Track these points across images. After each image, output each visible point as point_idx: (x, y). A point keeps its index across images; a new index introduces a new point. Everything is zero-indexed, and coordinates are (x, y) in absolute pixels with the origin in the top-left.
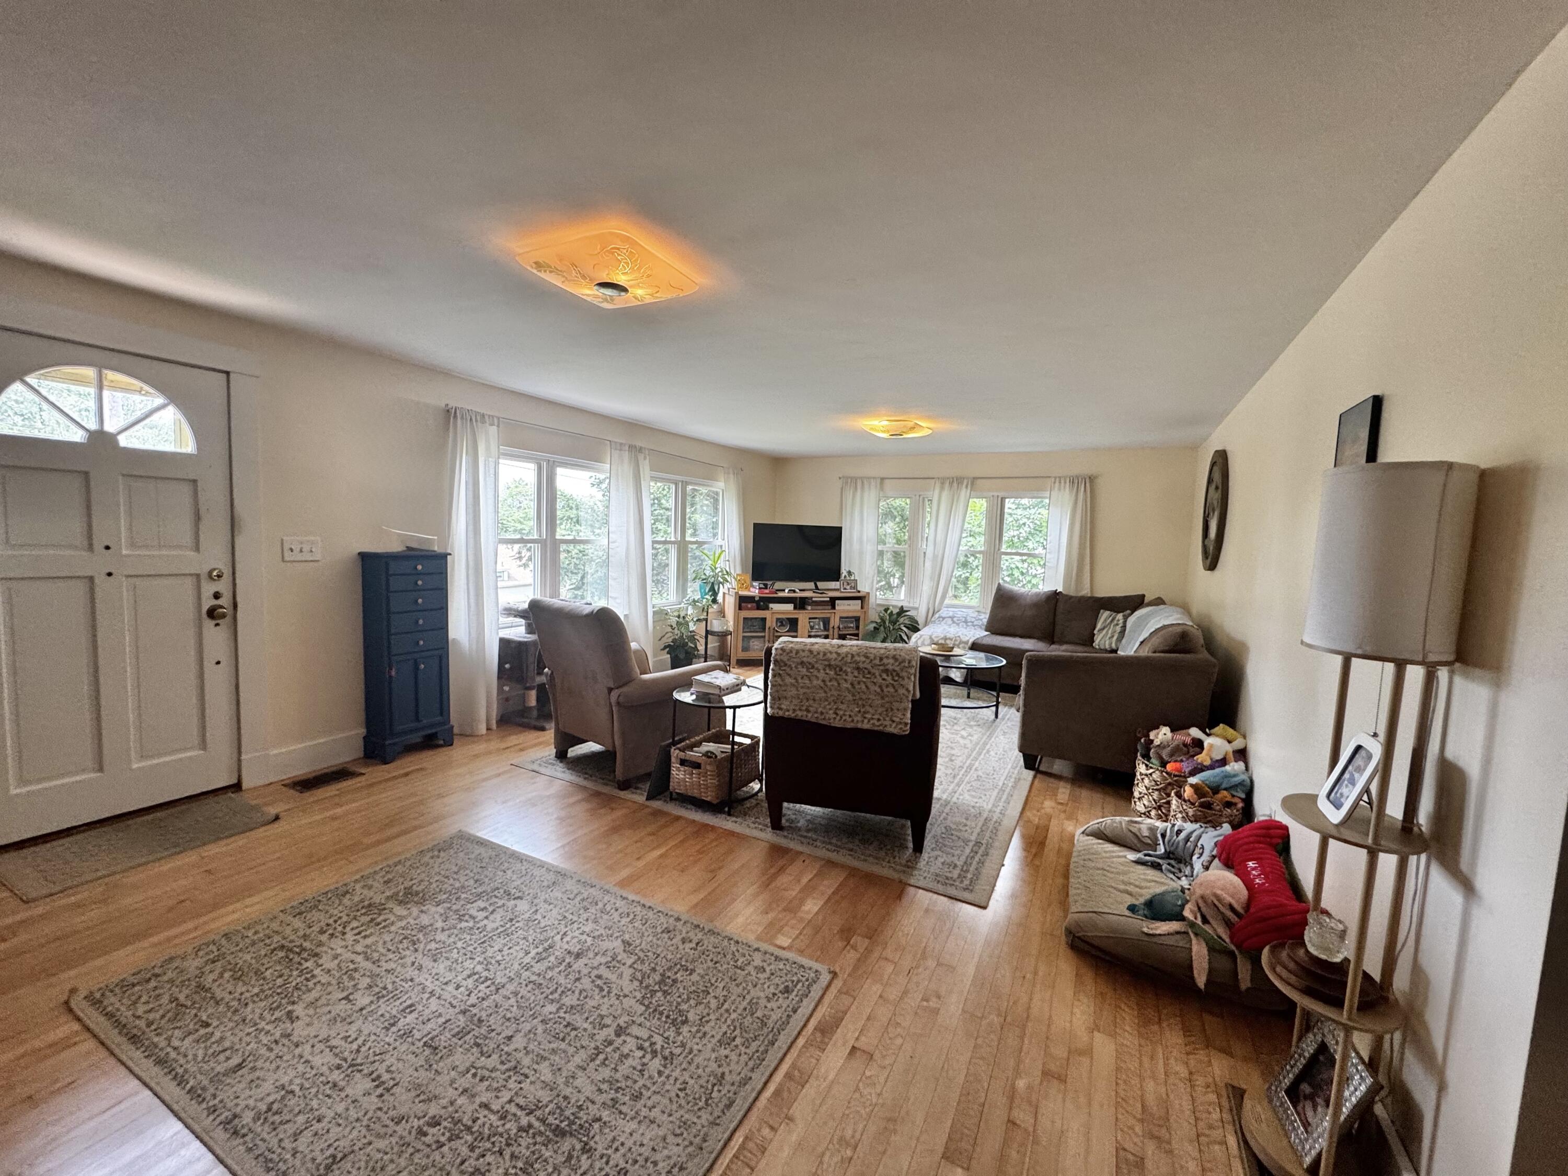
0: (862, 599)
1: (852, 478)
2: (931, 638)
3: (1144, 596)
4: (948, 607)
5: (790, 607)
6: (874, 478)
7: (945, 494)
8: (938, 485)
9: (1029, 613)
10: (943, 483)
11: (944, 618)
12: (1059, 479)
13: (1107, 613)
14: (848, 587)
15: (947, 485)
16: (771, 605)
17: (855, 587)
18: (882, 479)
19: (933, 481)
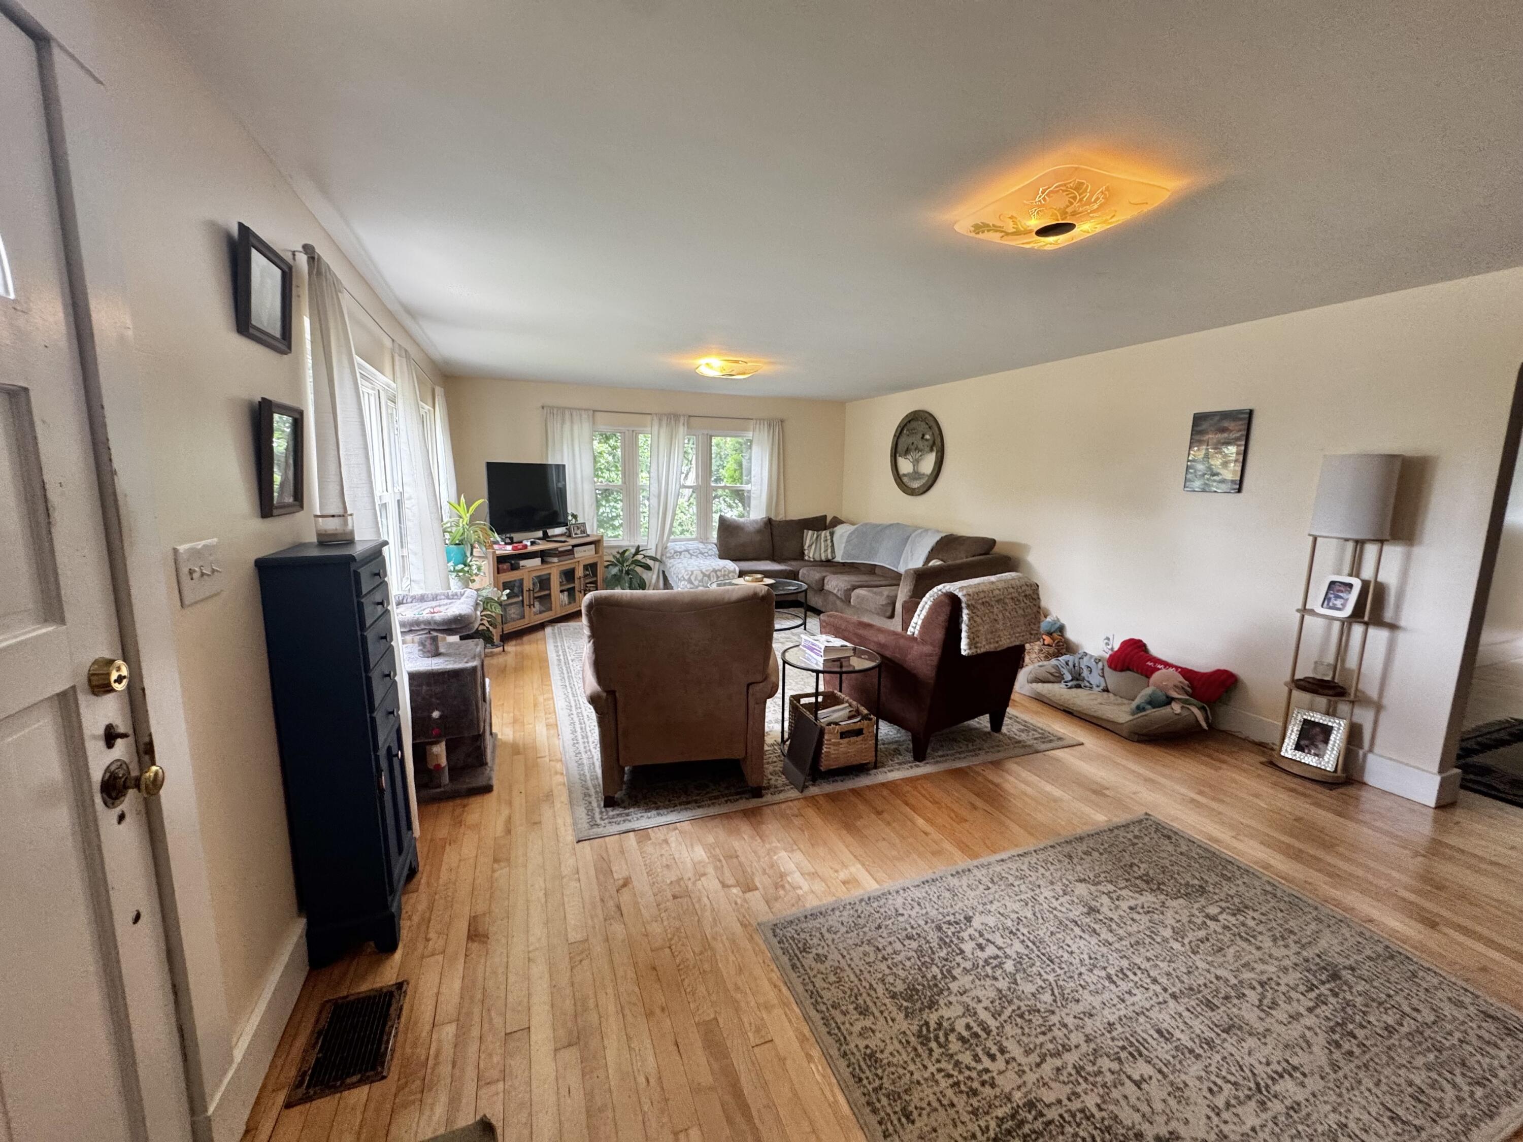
0: (597, 543)
1: (558, 408)
2: (702, 572)
3: (825, 517)
4: (674, 541)
5: (537, 561)
6: (585, 410)
7: (663, 431)
8: (656, 422)
9: (758, 538)
10: (660, 420)
11: (680, 553)
12: (761, 420)
13: (810, 532)
14: (579, 532)
15: (664, 422)
16: (522, 563)
17: (584, 532)
18: (594, 411)
19: (649, 417)
